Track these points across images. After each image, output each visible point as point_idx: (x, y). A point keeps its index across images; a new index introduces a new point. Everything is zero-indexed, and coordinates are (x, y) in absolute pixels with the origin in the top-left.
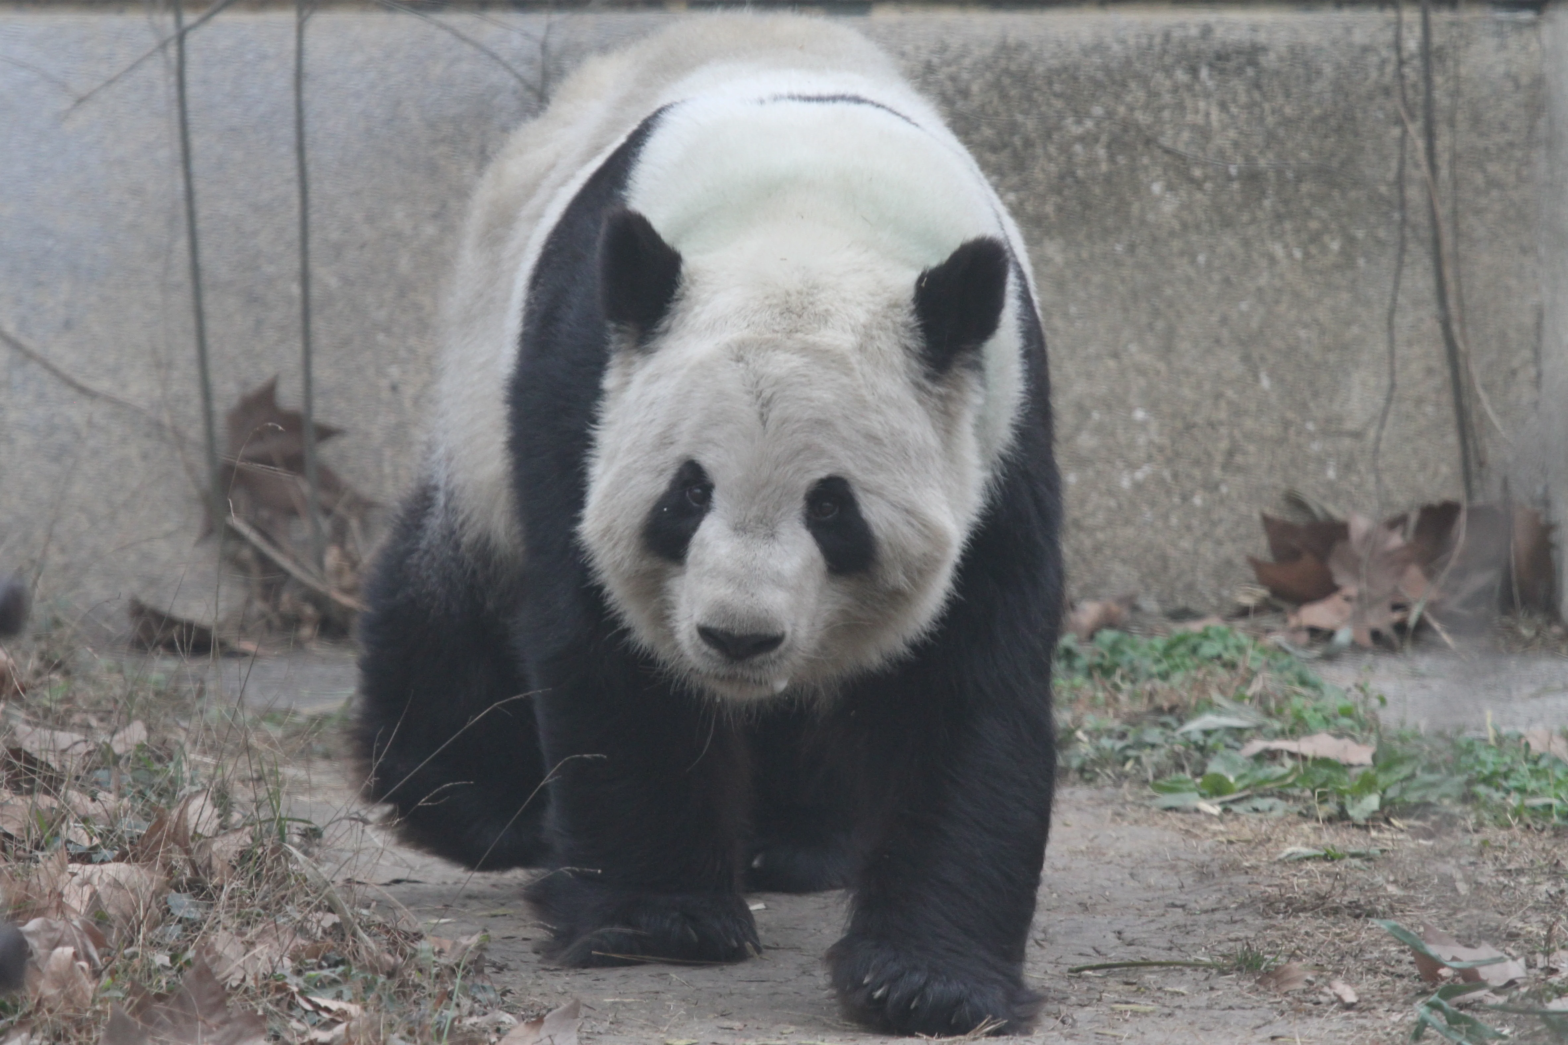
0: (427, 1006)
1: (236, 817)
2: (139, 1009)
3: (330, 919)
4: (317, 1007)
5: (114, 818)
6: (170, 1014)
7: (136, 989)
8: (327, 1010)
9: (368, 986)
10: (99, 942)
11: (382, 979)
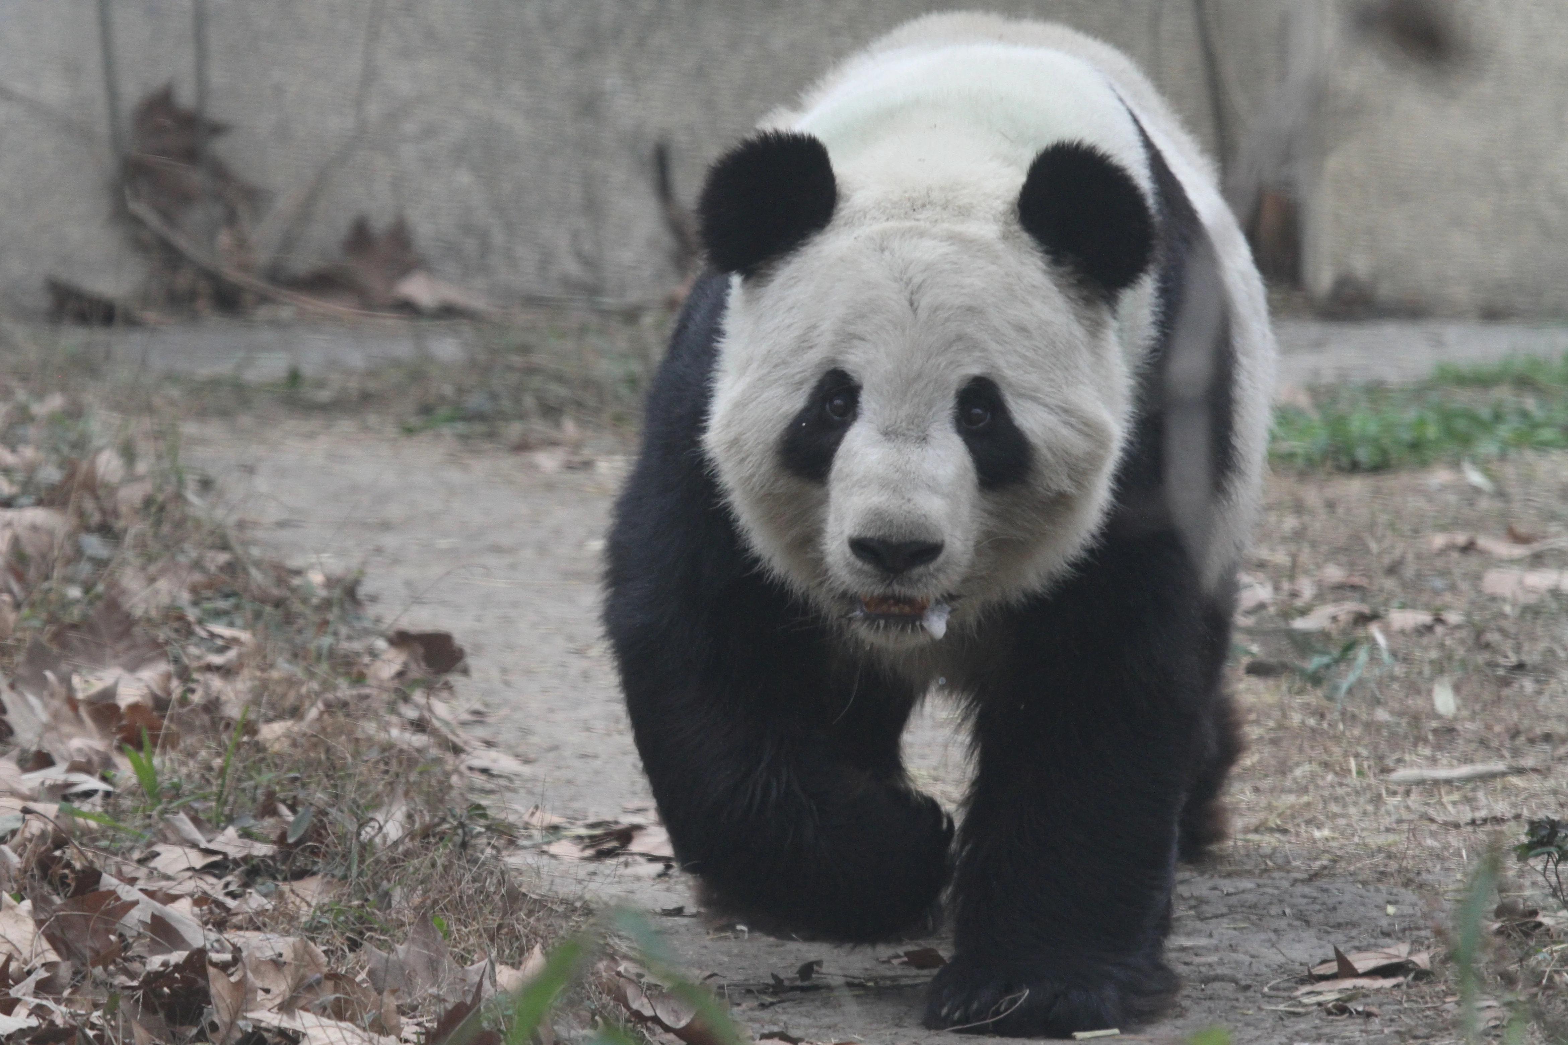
0: (309, 633)
1: (142, 467)
2: (57, 637)
3: (223, 558)
4: (213, 635)
5: (32, 468)
6: (83, 641)
7: (52, 619)
8: (221, 637)
9: (258, 615)
10: (20, 577)
11: (268, 609)
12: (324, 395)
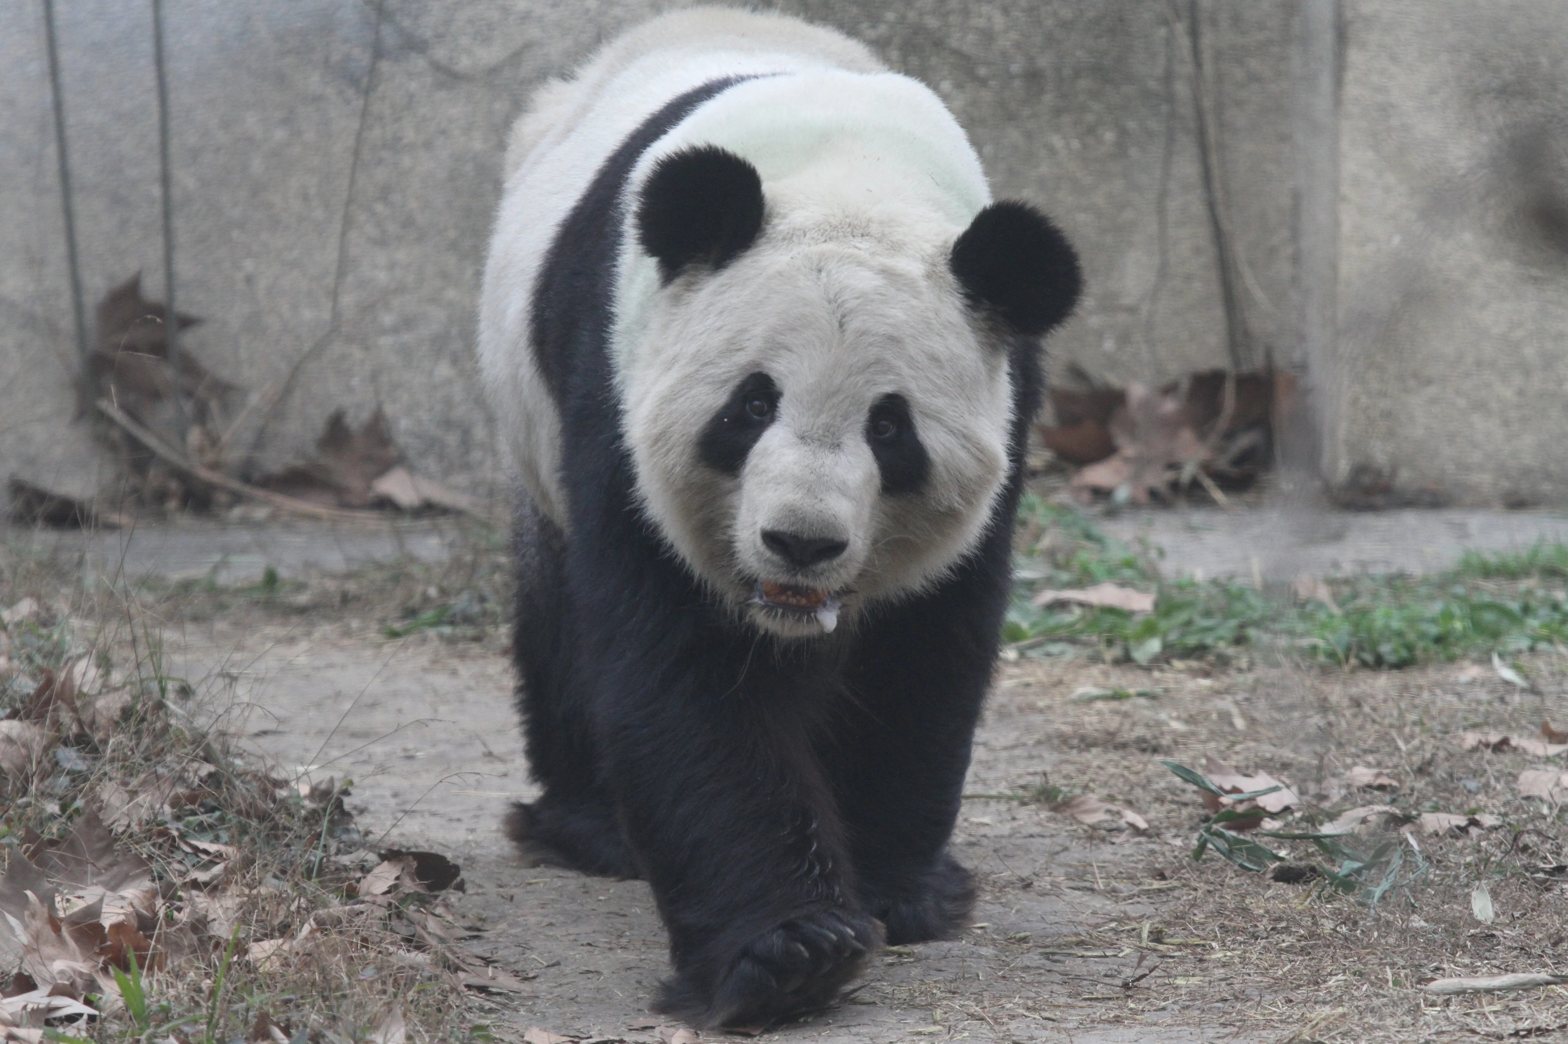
0: (298, 847)
1: (117, 677)
2: (35, 854)
3: (206, 769)
4: (196, 850)
6: (63, 858)
7: (31, 837)
8: (206, 852)
9: (244, 830)
11: (254, 823)
12: (303, 599)
